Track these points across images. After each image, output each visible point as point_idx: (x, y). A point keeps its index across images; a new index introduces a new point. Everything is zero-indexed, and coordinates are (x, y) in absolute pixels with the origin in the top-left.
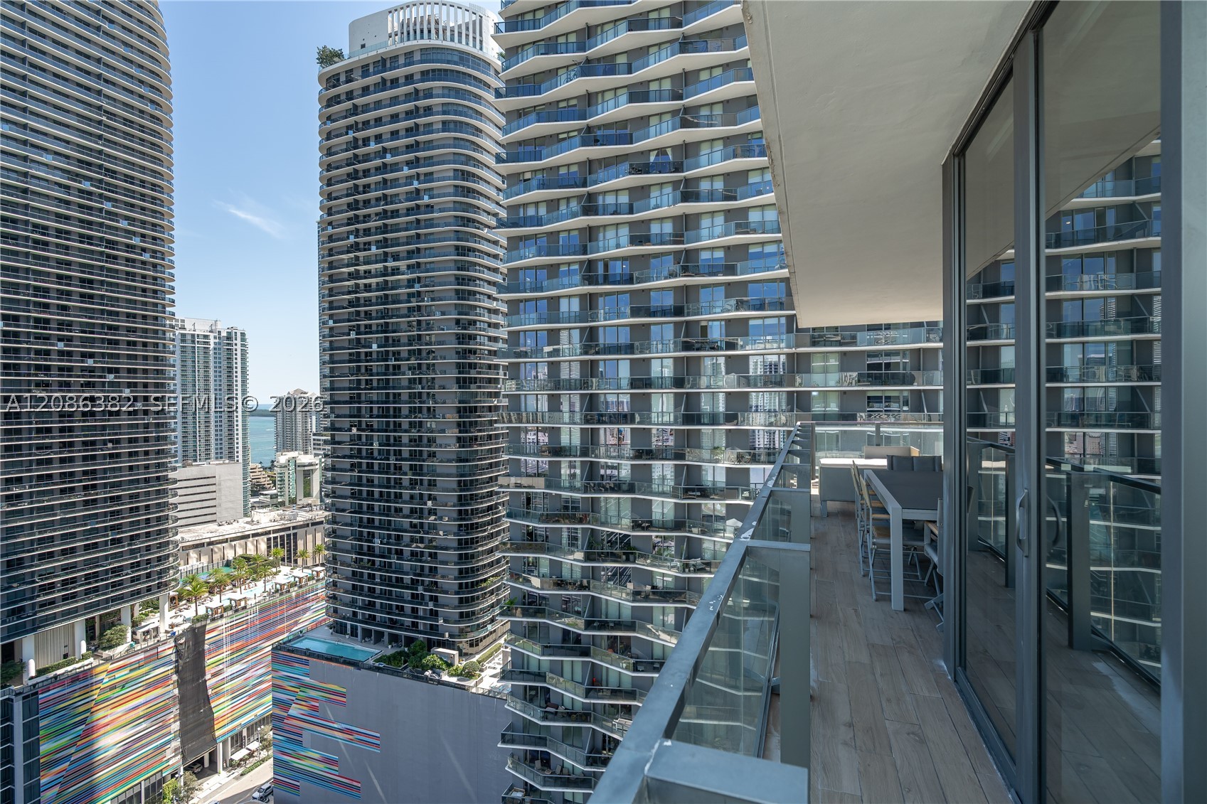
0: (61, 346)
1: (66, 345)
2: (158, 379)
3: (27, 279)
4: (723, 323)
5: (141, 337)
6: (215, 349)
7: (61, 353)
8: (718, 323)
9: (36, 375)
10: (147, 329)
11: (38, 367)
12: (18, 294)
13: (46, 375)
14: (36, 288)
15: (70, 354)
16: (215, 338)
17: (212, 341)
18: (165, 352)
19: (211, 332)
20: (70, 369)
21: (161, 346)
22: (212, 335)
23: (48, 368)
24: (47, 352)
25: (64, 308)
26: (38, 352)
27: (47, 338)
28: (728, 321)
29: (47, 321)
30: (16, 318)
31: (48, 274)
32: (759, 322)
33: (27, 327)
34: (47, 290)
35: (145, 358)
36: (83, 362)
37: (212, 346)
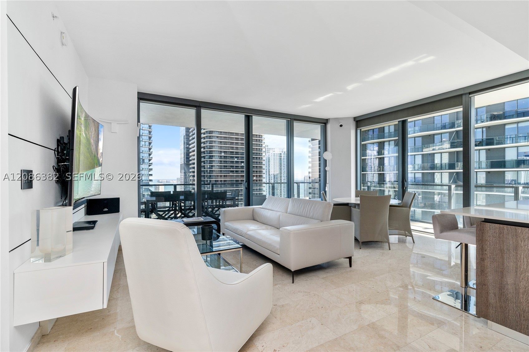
0: (236, 160)
1: (237, 159)
2: (260, 169)
3: (229, 140)
4: (484, 129)
5: (256, 155)
6: (283, 158)
7: (236, 162)
8: (481, 130)
9: (230, 169)
10: (257, 153)
11: (231, 166)
12: (227, 145)
13: (233, 169)
14: (231, 143)
15: (238, 162)
16: (283, 154)
17: (282, 155)
18: (262, 160)
19: (282, 152)
20: (238, 166)
21: (261, 158)
22: (282, 153)
23: (233, 166)
24: (233, 162)
25: (237, 148)
26: (231, 162)
27: (233, 157)
28: (488, 128)
29: (233, 152)
30: (226, 152)
31: (233, 138)
32: (515, 125)
33: (229, 154)
34: (233, 143)
35: (257, 162)
36: (241, 164)
37: (282, 157)
